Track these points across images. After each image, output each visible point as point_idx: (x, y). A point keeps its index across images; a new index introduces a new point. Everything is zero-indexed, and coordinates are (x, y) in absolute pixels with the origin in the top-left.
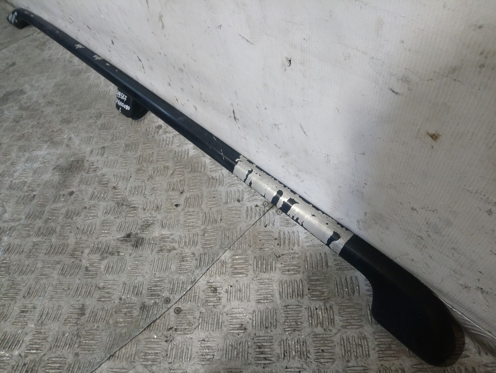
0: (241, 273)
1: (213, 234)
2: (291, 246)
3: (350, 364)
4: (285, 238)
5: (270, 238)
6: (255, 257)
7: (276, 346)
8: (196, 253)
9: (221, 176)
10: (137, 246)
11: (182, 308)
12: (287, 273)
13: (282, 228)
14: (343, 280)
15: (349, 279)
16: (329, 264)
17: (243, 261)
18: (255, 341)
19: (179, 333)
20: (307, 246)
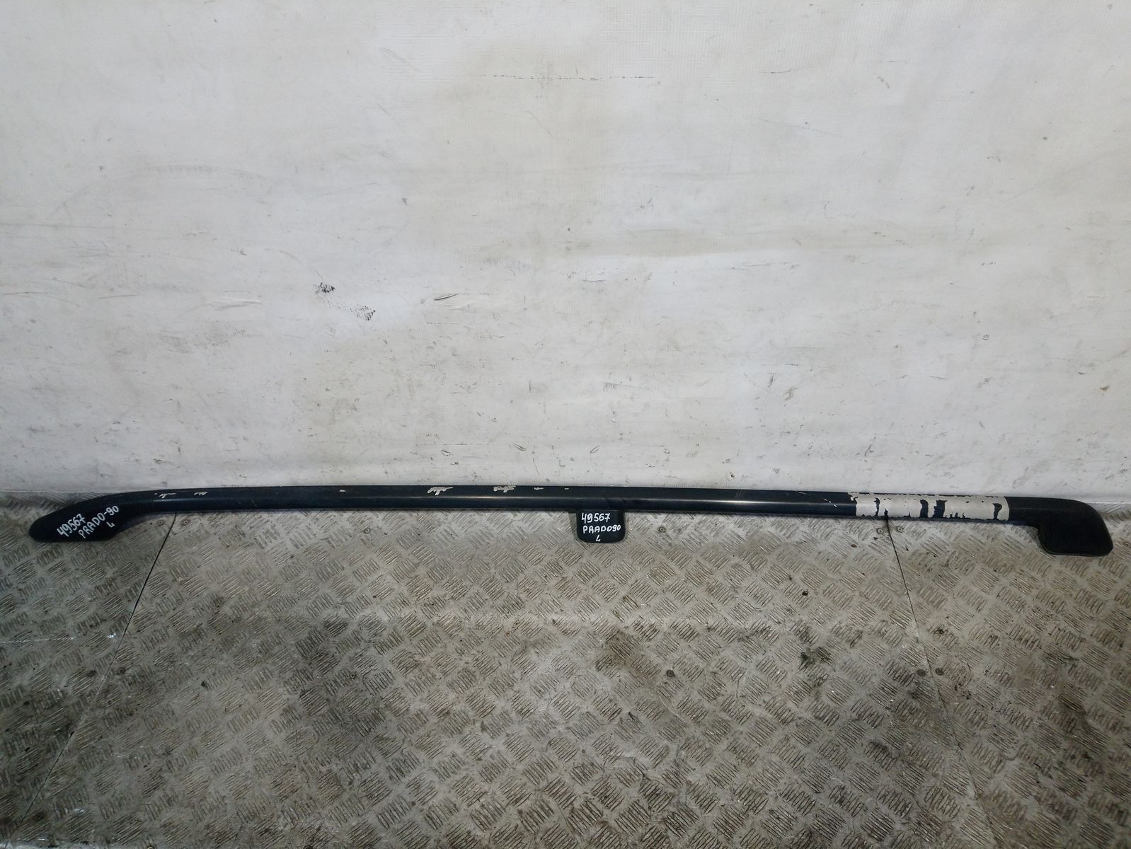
0: (940, 602)
1: (875, 591)
2: (944, 550)
3: (1074, 596)
4: (932, 548)
5: (923, 556)
6: (934, 581)
7: (1028, 628)
8: (885, 619)
9: (805, 535)
10: (828, 659)
11: (940, 667)
12: (968, 572)
13: (919, 540)
14: (1004, 545)
15: (1006, 542)
16: (983, 541)
17: (930, 591)
18: (1012, 638)
19: (966, 684)
20: (954, 540)
